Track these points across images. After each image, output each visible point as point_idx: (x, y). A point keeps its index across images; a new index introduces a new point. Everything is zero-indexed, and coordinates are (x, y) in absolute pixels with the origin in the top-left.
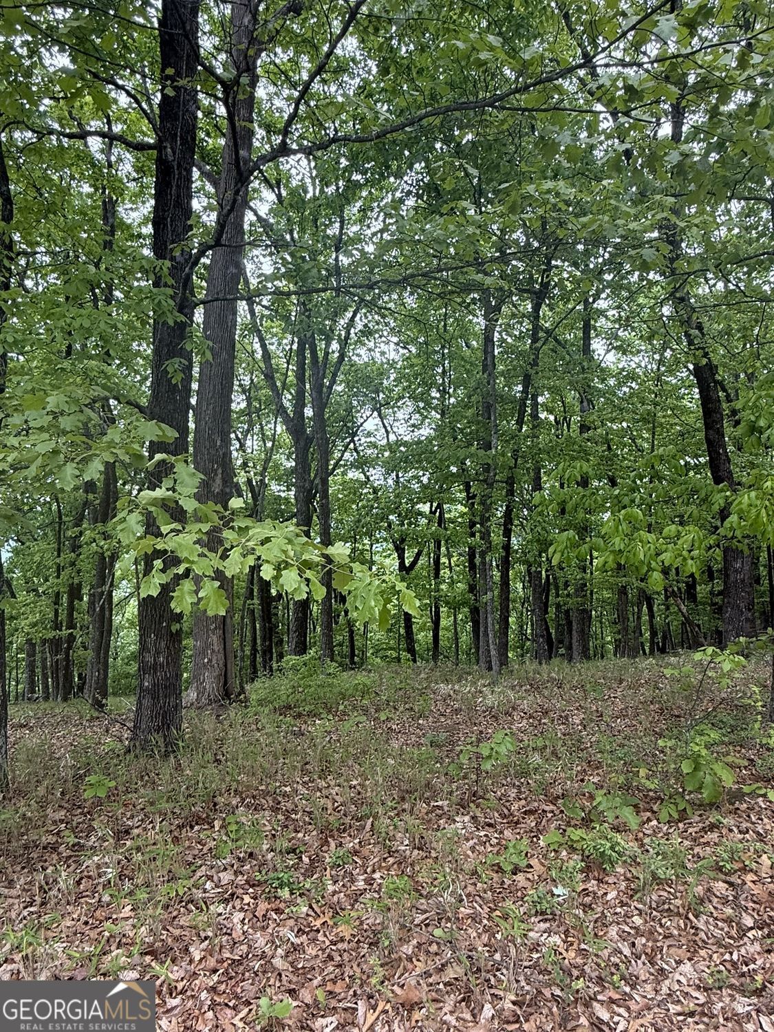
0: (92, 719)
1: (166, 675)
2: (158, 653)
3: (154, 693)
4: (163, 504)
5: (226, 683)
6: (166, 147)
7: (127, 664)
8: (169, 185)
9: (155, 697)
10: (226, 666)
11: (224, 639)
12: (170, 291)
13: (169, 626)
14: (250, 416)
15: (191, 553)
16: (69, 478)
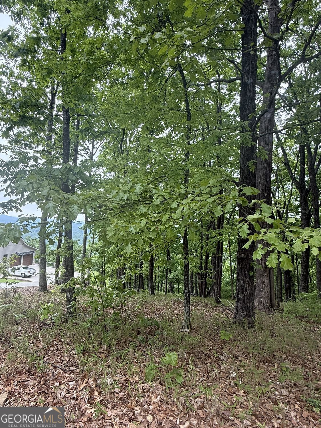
0: (216, 307)
1: (248, 293)
2: (244, 284)
3: (243, 300)
4: (257, 220)
5: (271, 301)
6: (245, 77)
7: (225, 286)
8: (246, 92)
9: (243, 302)
10: (271, 293)
11: (270, 281)
12: (249, 133)
13: (249, 273)
14: (278, 183)
15: (275, 242)
16: (219, 211)
